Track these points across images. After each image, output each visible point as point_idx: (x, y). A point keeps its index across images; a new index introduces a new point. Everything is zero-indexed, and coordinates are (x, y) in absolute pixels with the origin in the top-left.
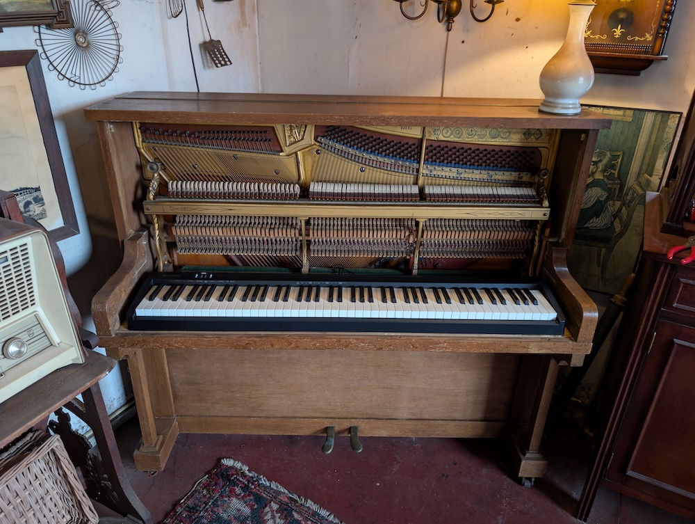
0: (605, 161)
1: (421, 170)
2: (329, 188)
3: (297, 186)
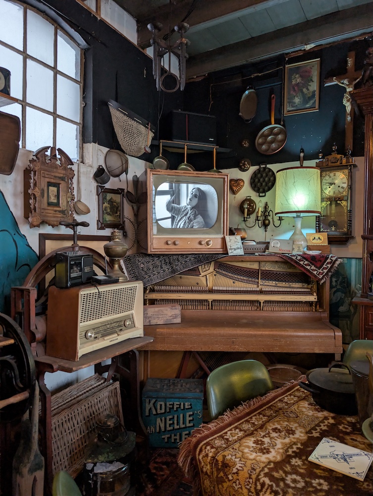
0: (340, 280)
1: (259, 282)
2: (221, 288)
3: (207, 288)
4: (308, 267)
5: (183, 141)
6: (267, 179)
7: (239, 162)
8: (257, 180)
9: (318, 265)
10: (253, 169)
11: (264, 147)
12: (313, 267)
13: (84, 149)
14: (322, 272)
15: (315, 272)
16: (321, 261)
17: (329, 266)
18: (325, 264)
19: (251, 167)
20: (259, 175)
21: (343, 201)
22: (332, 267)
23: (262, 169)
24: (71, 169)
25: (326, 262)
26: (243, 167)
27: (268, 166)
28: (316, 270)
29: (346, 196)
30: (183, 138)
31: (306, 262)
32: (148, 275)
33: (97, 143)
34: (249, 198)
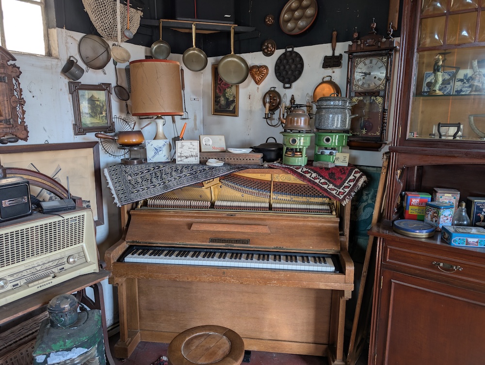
0: (371, 194)
1: (271, 196)
2: (225, 204)
3: (209, 202)
4: (325, 187)
5: (190, 19)
6: (293, 66)
7: (262, 44)
8: (282, 68)
9: (338, 183)
10: (279, 53)
11: (290, 25)
12: (331, 186)
13: (49, 36)
14: (343, 191)
15: (334, 192)
16: (341, 179)
17: (352, 184)
18: (347, 182)
19: (276, 51)
20: (285, 61)
21: (378, 97)
22: (355, 185)
23: (288, 54)
24: (14, 66)
25: (348, 180)
26: (266, 51)
27: (296, 49)
28: (335, 190)
29: (382, 90)
30: (191, 16)
31: (323, 181)
32: (136, 189)
33: (64, 28)
34: (273, 89)
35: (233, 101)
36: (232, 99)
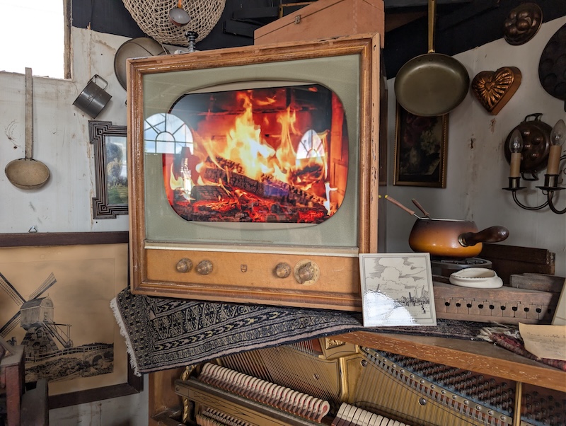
2: (363, 420)
3: (325, 404)
7: (503, 17)
19: (543, 25)
26: (514, 31)
33: (89, 27)
34: (533, 119)
35: (436, 156)
36: (432, 152)
